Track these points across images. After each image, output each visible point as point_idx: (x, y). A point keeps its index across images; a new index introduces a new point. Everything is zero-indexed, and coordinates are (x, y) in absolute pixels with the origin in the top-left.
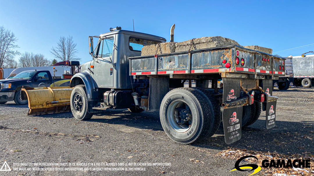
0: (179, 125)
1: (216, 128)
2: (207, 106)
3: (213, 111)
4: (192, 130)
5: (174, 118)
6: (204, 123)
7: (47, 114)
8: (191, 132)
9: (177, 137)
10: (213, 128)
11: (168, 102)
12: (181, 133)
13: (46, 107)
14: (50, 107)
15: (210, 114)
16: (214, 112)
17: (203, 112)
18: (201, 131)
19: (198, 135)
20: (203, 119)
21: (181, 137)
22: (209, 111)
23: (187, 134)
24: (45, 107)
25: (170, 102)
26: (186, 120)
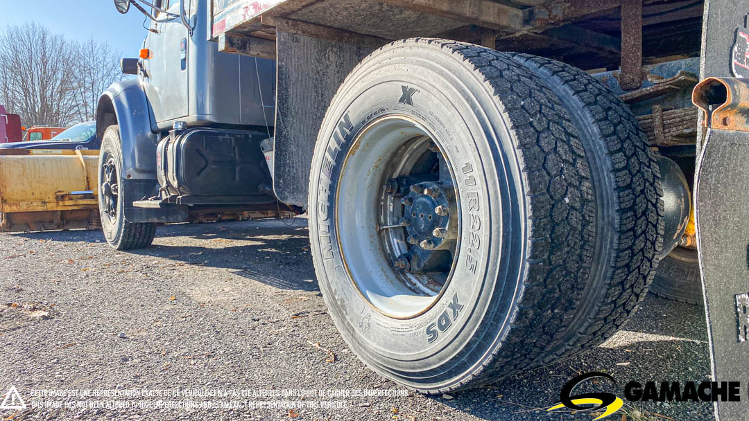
0: (402, 271)
1: (625, 296)
2: (568, 143)
3: (609, 180)
4: (455, 307)
5: (381, 234)
6: (533, 256)
7: (66, 231)
8: (451, 316)
9: (374, 345)
10: (606, 296)
11: (338, 141)
12: (398, 324)
13: (55, 209)
14: (70, 208)
15: (584, 201)
16: (619, 189)
17: (530, 179)
18: (511, 316)
19: (495, 346)
20: (526, 226)
21: (395, 346)
22: (582, 178)
23: (428, 332)
24: (51, 206)
25: (349, 139)
26: (435, 241)
